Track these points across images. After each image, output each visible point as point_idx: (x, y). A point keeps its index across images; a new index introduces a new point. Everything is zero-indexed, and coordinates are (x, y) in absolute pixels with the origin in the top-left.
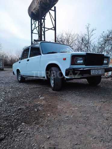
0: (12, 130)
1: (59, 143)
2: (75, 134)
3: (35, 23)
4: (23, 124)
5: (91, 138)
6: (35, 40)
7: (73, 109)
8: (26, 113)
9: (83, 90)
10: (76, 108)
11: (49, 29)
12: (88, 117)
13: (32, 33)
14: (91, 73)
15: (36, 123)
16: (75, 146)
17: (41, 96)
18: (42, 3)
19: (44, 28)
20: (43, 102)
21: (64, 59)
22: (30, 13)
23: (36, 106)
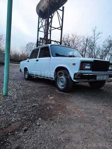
0: (32, 124)
1: (72, 136)
2: (84, 131)
3: (42, 21)
4: (40, 119)
5: (97, 135)
6: (41, 38)
7: (80, 110)
8: (40, 110)
9: (87, 93)
10: (83, 110)
11: (56, 28)
12: (93, 118)
13: (38, 31)
14: (97, 79)
15: (50, 120)
16: (85, 139)
17: (50, 96)
18: (51, 2)
19: (51, 27)
20: (53, 102)
21: (74, 64)
22: (38, 11)
23: (48, 105)
